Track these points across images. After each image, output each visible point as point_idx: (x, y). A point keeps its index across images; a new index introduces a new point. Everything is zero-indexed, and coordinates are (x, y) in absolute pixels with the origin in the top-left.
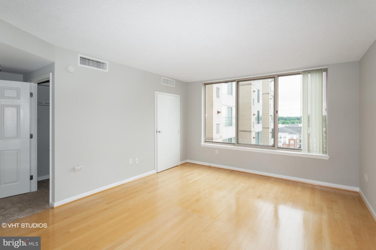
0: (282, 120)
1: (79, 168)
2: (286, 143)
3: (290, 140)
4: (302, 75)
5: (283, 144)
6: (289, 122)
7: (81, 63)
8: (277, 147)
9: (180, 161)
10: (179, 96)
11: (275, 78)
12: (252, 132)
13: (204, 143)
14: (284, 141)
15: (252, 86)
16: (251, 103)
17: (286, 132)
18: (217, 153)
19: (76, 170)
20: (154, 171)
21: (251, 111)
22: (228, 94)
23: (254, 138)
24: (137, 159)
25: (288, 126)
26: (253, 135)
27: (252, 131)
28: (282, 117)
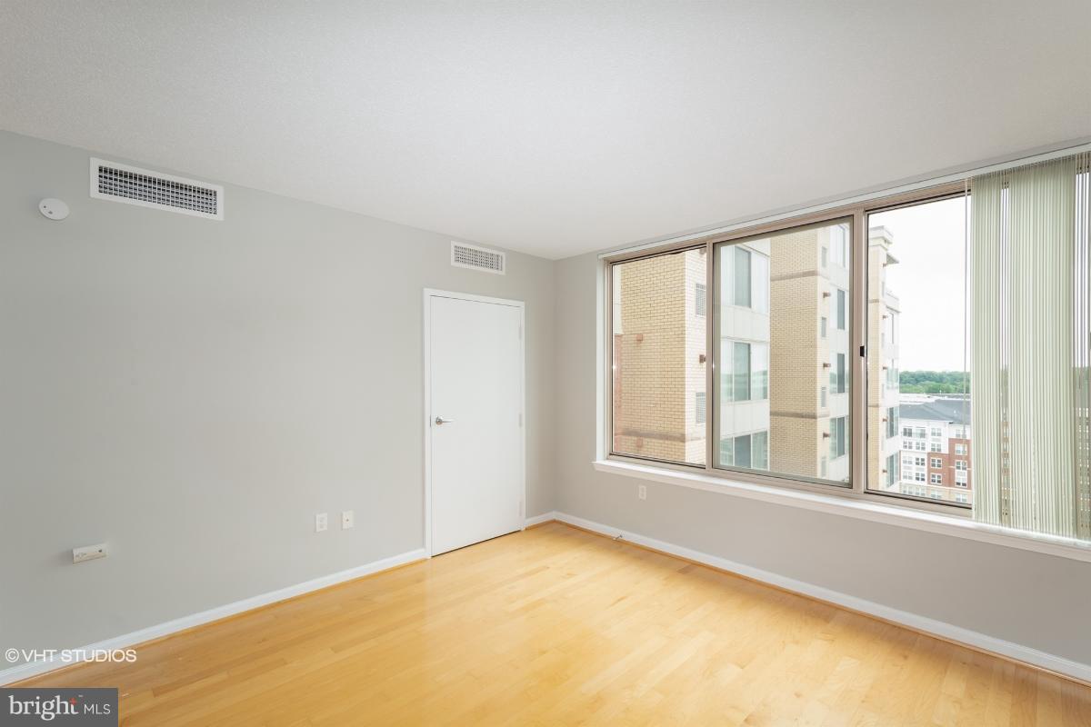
0: (927, 382)
1: (92, 550)
2: (939, 450)
3: (952, 442)
4: (969, 197)
5: (929, 454)
6: (951, 386)
7: (103, 189)
8: (863, 488)
9: (527, 517)
10: (522, 304)
11: (851, 216)
12: (818, 419)
13: (607, 459)
14: (933, 445)
15: (819, 278)
16: (815, 331)
17: (939, 418)
18: (645, 498)
19: (76, 559)
20: (423, 550)
21: (815, 354)
22: (736, 304)
23: (825, 435)
24: (348, 515)
25: (946, 398)
26: (823, 425)
27: (818, 415)
28: (928, 373)
